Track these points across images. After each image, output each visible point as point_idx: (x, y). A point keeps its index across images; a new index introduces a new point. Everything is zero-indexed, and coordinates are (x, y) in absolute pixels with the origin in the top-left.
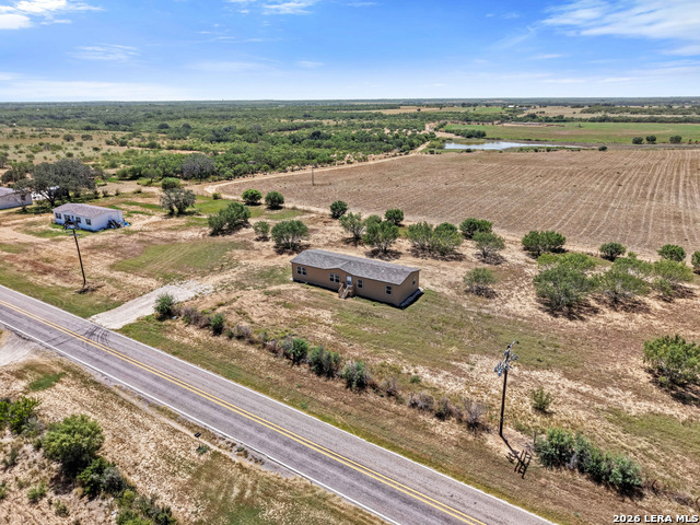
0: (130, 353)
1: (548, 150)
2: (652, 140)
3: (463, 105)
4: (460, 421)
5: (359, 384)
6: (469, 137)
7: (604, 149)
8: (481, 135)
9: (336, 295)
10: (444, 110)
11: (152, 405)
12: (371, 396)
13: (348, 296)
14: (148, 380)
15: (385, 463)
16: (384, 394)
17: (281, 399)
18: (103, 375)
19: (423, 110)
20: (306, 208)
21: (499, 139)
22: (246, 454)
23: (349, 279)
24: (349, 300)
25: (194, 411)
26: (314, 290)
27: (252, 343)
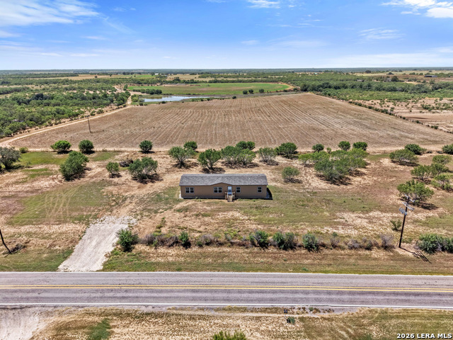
0: (143, 282)
1: (208, 100)
2: (251, 92)
3: (124, 74)
4: (379, 248)
5: (312, 247)
6: (152, 94)
7: (235, 98)
8: (159, 92)
9: (225, 201)
10: (113, 77)
11: (217, 310)
12: (326, 251)
13: (233, 200)
14: (189, 294)
15: (383, 282)
16: (331, 247)
17: (287, 271)
18: (147, 306)
19: (99, 77)
20: (116, 149)
21: (171, 94)
22: (317, 311)
23: (230, 188)
24: (235, 201)
25: (252, 300)
26: (207, 201)
27: (221, 244)
